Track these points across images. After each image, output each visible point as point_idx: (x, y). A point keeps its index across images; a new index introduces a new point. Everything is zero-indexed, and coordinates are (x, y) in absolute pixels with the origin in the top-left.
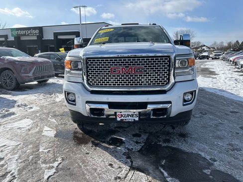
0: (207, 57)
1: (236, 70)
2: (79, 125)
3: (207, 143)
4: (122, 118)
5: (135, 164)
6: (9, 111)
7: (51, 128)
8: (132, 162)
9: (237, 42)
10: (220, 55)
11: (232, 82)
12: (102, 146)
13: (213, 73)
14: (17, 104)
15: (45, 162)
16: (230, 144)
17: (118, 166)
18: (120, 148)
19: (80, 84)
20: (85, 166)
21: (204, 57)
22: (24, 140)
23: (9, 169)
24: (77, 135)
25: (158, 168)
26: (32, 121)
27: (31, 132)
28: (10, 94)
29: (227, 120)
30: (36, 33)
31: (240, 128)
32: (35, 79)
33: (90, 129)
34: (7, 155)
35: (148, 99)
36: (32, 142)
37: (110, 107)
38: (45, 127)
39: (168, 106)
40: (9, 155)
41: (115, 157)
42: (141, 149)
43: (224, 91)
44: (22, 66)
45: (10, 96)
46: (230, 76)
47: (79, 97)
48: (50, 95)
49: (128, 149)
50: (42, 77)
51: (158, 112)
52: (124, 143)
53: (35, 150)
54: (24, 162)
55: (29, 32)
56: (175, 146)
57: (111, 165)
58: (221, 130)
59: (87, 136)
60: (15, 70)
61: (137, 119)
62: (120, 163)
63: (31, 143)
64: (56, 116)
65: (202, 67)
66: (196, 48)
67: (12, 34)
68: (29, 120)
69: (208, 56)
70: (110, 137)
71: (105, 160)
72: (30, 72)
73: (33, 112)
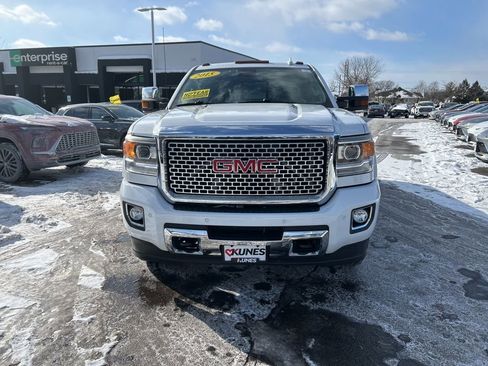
0: (406, 114)
1: (460, 143)
2: (150, 264)
3: (394, 303)
4: (235, 256)
5: (257, 348)
6: (9, 231)
7: (96, 269)
8: (252, 343)
9: (465, 82)
10: (430, 110)
11: (449, 171)
12: (195, 309)
13: (414, 150)
14: (26, 216)
15: (84, 344)
16: (438, 306)
17: (226, 352)
18: (229, 314)
19: (153, 189)
20: (162, 352)
21: (398, 114)
22: (42, 296)
23: (14, 357)
24: (147, 285)
25: (300, 356)
26: (56, 255)
27: (55, 277)
28: (9, 192)
29: (435, 253)
30: (61, 60)
31: (459, 271)
32: (62, 161)
33: (172, 272)
34: (9, 328)
35: (284, 221)
36: (58, 298)
37: (211, 236)
38: (83, 267)
39: (322, 234)
40: (14, 328)
41: (221, 332)
42: (270, 316)
43: (433, 190)
44: (34, 134)
45: (11, 196)
46: (448, 157)
47: (150, 215)
48: (92, 195)
49: (246, 316)
50: (76, 157)
51: (303, 246)
52: (238, 302)
53: (64, 317)
54: (43, 342)
55: (48, 57)
56: (334, 310)
57: (212, 349)
58: (423, 276)
59: (166, 289)
60: (21, 142)
61: (263, 258)
62: (230, 346)
63: (56, 303)
64: (104, 242)
65: (395, 134)
66: (385, 94)
67: (12, 61)
68: (50, 251)
69: (406, 111)
70: (211, 291)
71: (200, 340)
72: (50, 148)
73: (58, 233)
